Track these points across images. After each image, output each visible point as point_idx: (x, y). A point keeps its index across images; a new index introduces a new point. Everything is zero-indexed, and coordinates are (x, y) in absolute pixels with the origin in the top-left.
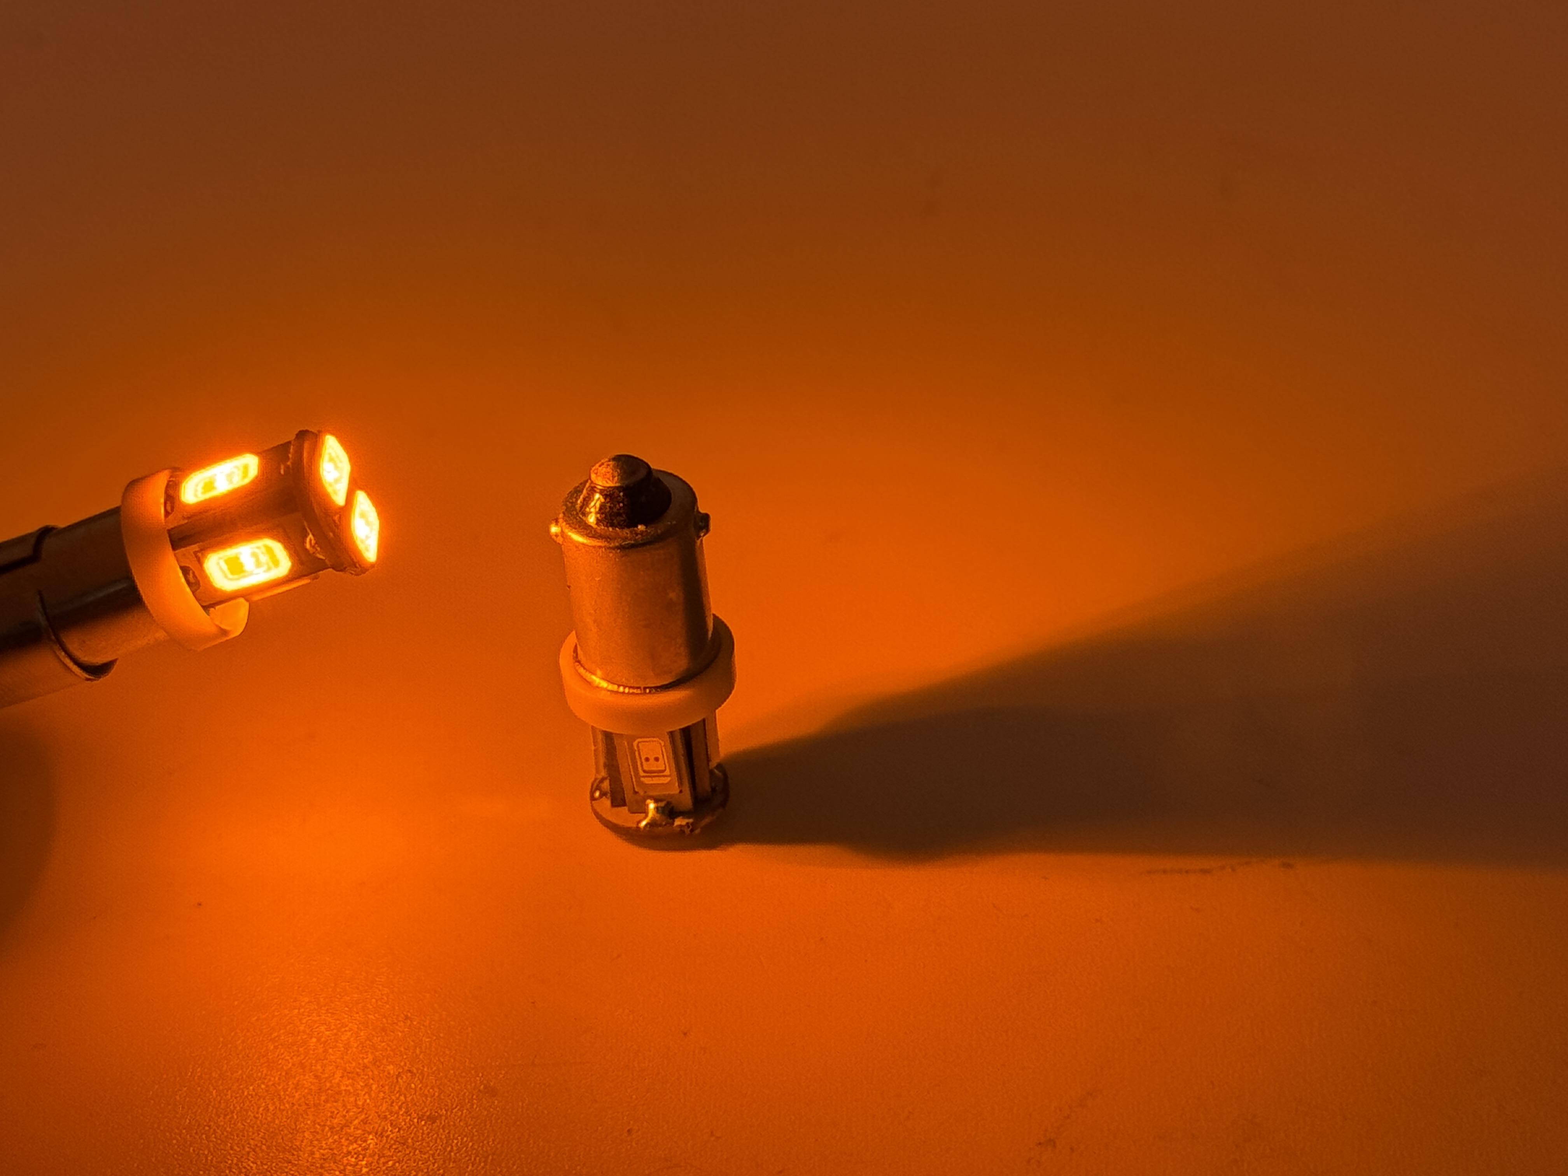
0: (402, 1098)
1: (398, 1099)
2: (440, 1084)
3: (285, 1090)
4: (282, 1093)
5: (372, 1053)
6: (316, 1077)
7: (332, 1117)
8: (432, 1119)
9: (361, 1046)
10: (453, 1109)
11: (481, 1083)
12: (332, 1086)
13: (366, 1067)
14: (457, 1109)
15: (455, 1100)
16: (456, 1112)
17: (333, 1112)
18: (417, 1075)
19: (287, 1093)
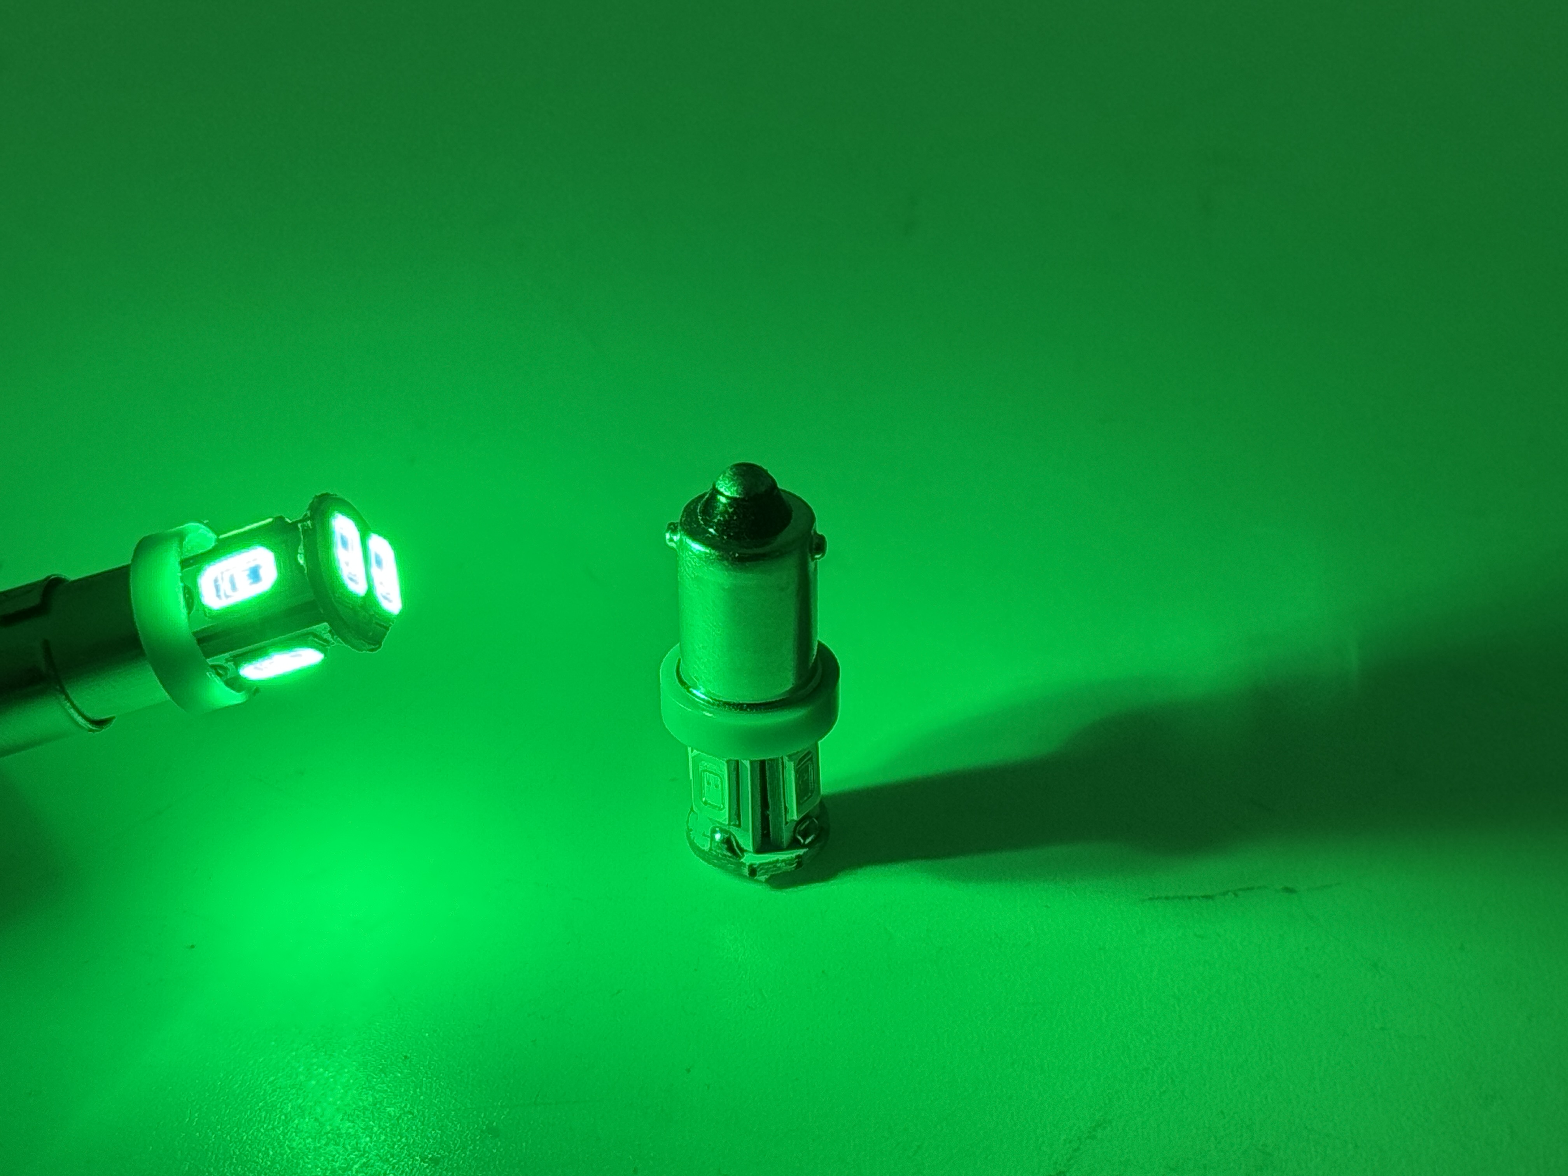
0: (403, 1140)
1: (399, 1141)
2: (442, 1126)
3: (284, 1134)
4: (281, 1137)
5: (372, 1095)
6: (316, 1120)
7: (333, 1160)
8: (435, 1161)
9: (360, 1088)
10: (457, 1151)
11: (484, 1123)
12: (332, 1130)
13: (365, 1109)
14: (460, 1151)
15: (458, 1141)
16: (459, 1154)
17: (334, 1156)
18: (419, 1117)
19: (287, 1137)
